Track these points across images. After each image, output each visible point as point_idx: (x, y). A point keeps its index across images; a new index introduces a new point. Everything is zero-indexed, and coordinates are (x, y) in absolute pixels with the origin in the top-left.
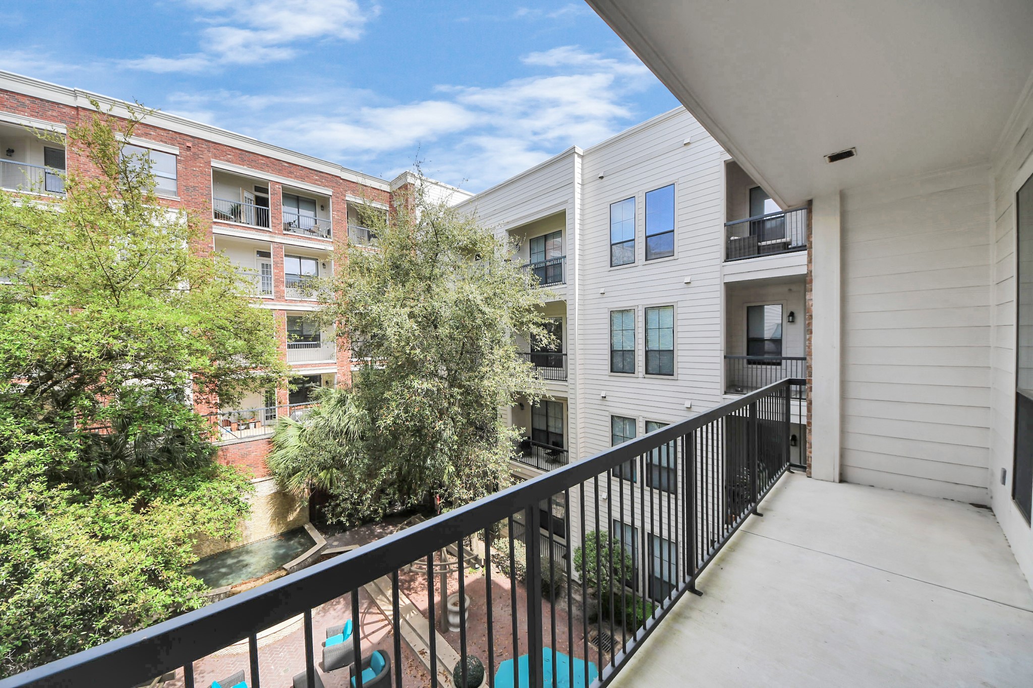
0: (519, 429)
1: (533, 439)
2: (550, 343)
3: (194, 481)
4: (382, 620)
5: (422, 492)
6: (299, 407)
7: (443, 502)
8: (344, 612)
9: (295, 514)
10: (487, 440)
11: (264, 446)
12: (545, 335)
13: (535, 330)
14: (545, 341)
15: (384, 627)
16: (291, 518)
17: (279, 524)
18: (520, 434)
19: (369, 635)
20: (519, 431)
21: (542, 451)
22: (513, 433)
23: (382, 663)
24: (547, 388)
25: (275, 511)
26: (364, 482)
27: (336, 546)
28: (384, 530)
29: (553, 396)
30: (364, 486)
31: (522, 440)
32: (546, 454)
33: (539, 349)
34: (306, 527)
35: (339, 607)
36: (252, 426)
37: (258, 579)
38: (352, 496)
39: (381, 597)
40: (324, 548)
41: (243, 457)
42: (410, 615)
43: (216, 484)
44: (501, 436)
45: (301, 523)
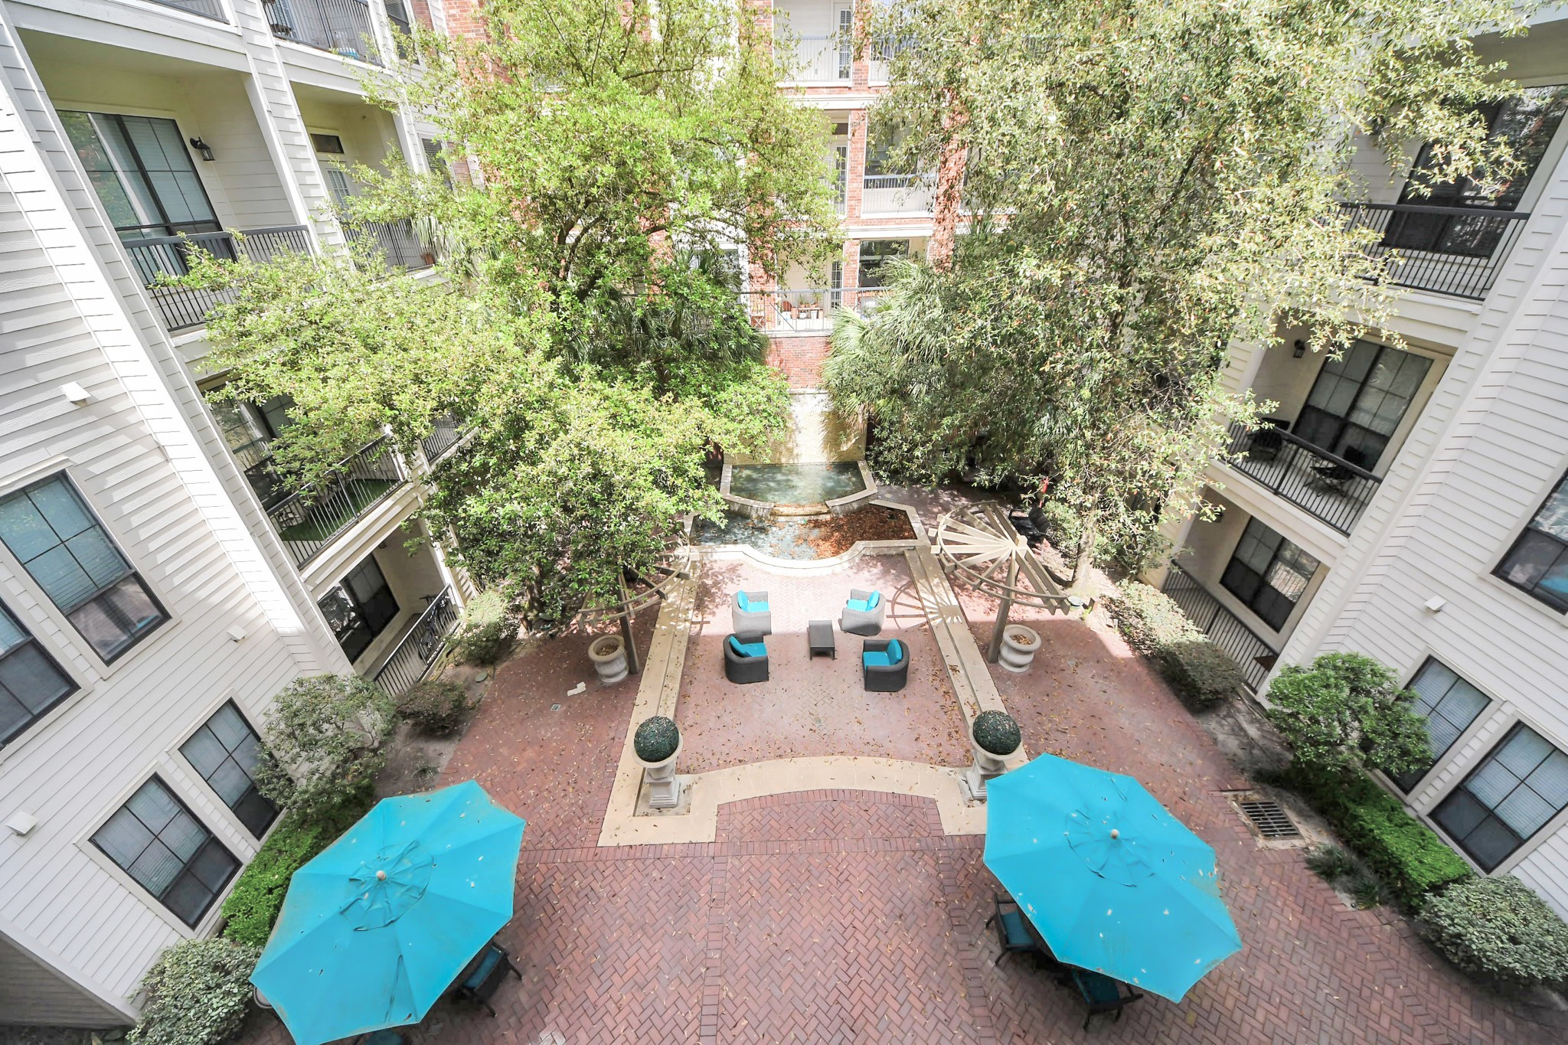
0: (1259, 401)
1: (1293, 432)
2: (1479, 174)
3: (724, 379)
4: (918, 608)
5: (1003, 470)
6: (868, 294)
7: (1030, 498)
8: (878, 579)
9: (850, 444)
10: (1167, 410)
11: (820, 346)
12: (1472, 144)
13: (1435, 122)
14: (1461, 164)
15: (918, 616)
16: (844, 448)
17: (831, 451)
18: (1256, 414)
19: (899, 616)
20: (1258, 406)
21: (1305, 461)
22: (1240, 409)
23: (899, 656)
24: (1396, 312)
25: (826, 437)
26: (920, 430)
27: (888, 500)
28: (953, 500)
29: (1403, 337)
30: (918, 437)
31: (1256, 428)
32: (1314, 468)
33: (1427, 192)
34: (861, 464)
35: (875, 571)
36: (814, 314)
37: (799, 506)
38: (900, 447)
39: (923, 581)
40: (874, 496)
41: (797, 357)
42: (952, 619)
43: (744, 389)
44: (1205, 411)
45: (855, 457)
